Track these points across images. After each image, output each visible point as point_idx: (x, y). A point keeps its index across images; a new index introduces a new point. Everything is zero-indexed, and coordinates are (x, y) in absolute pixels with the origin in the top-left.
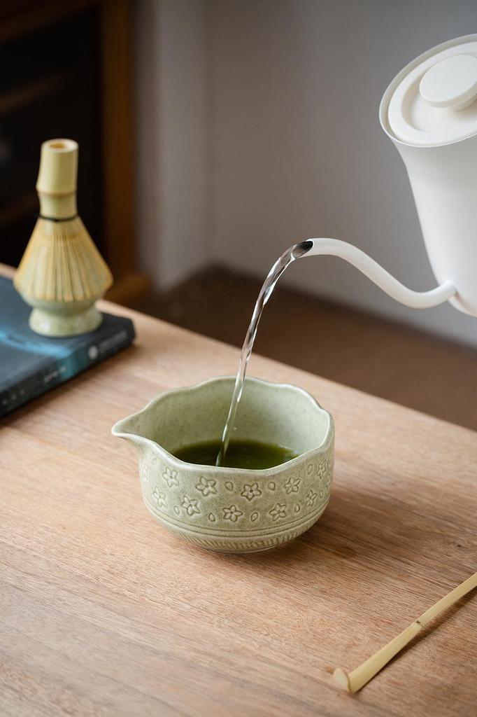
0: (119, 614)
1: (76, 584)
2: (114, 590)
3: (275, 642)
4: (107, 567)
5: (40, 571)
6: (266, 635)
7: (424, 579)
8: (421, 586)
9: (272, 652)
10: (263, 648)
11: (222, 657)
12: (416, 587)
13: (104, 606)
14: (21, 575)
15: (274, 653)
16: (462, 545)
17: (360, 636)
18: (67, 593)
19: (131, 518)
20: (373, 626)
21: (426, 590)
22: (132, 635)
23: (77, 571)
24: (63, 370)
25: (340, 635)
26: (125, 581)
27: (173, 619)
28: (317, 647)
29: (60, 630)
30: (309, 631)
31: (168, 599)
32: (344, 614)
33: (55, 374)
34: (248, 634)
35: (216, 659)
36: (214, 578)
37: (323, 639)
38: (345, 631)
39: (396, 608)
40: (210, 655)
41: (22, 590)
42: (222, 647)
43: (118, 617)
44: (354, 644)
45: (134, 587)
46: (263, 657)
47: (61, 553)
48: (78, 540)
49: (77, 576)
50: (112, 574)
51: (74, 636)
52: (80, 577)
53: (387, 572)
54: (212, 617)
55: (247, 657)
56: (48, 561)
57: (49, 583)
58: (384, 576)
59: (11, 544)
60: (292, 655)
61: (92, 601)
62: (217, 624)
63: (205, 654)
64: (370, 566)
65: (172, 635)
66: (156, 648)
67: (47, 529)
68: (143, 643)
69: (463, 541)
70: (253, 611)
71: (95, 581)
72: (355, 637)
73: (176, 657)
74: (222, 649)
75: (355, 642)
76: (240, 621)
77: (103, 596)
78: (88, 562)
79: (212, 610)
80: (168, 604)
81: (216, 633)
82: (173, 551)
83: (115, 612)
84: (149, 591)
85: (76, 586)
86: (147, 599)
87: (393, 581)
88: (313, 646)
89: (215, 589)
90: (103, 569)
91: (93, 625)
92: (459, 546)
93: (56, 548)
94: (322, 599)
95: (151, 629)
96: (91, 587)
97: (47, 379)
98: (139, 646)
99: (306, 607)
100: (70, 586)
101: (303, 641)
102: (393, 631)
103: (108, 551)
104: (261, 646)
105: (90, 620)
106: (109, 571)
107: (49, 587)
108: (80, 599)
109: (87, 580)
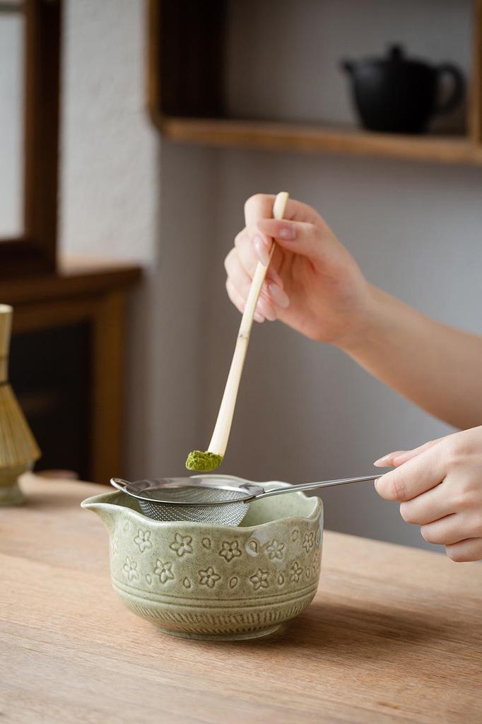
2: (140, 653)
3: (320, 686)
4: (131, 640)
5: (58, 641)
6: (309, 682)
8: (474, 656)
9: (318, 692)
10: (307, 690)
11: (263, 694)
12: (467, 656)
13: (129, 662)
14: (36, 643)
15: (320, 693)
17: (412, 684)
18: (88, 654)
20: (426, 678)
22: (163, 680)
23: (98, 641)
25: (390, 683)
27: (207, 671)
28: (365, 690)
29: (82, 676)
32: (393, 671)
34: (289, 681)
35: (256, 695)
38: (395, 681)
40: (249, 693)
41: (38, 651)
43: (145, 669)
44: (407, 689)
45: (162, 652)
46: (308, 695)
47: (80, 631)
48: (98, 623)
49: (98, 644)
51: (98, 680)
52: (103, 644)
53: (436, 647)
55: (291, 695)
56: (66, 635)
58: (432, 649)
59: (25, 624)
60: (340, 694)
61: (117, 659)
62: (254, 674)
63: (243, 692)
65: (207, 681)
66: (190, 688)
67: (63, 616)
68: (176, 685)
71: (118, 647)
72: (407, 685)
73: (212, 693)
74: (262, 690)
75: (408, 687)
77: (128, 656)
78: (109, 636)
81: (254, 680)
83: (142, 666)
85: (97, 650)
87: (444, 653)
88: (362, 689)
90: (126, 640)
91: (118, 673)
95: (183, 677)
96: (114, 651)
98: (170, 686)
99: (351, 666)
100: (92, 650)
103: (130, 630)
104: (305, 688)
105: (115, 670)
106: (133, 642)
107: (68, 650)
108: (102, 658)
109: (110, 647)
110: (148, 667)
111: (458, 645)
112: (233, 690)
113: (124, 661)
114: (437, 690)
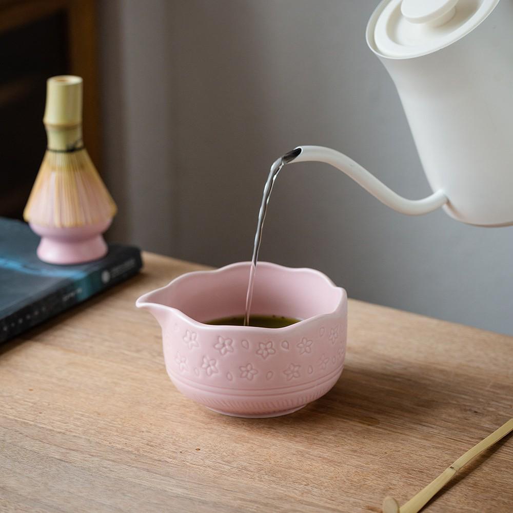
0: (163, 475)
1: (118, 455)
2: (156, 458)
3: (315, 490)
4: (145, 442)
5: (82, 447)
6: (306, 485)
7: (448, 438)
8: (445, 443)
9: (314, 497)
10: (305, 495)
11: (268, 503)
12: (440, 444)
13: (148, 471)
14: (64, 451)
15: (316, 498)
16: (479, 411)
17: (394, 482)
18: (111, 463)
19: (161, 404)
20: (405, 474)
21: (450, 446)
22: (180, 491)
23: (118, 446)
24: (79, 291)
25: (375, 482)
26: (164, 451)
27: (216, 477)
28: (355, 492)
29: (109, 490)
30: (345, 480)
31: (208, 462)
32: (376, 467)
33: (72, 294)
34: (288, 485)
35: (262, 505)
36: (249, 445)
37: (361, 486)
38: (380, 479)
39: (426, 461)
40: (255, 502)
41: (67, 462)
42: (266, 496)
43: (162, 478)
44: (390, 488)
45: (174, 455)
46: (306, 501)
47: (100, 433)
48: (115, 423)
49: (117, 449)
50: (151, 446)
51: (123, 494)
52: (122, 449)
53: (411, 434)
54: (252, 474)
55: (291, 502)
56: (89, 440)
57: (92, 456)
58: (408, 437)
59: (51, 428)
60: (333, 499)
61: (136, 467)
62: (258, 479)
63: (251, 501)
64: (394, 430)
65: (217, 489)
66: (204, 499)
67: (82, 415)
68: (191, 496)
69: (479, 409)
70: (290, 468)
71: (136, 452)
72: (390, 483)
73: (223, 505)
74: (267, 498)
75: (391, 486)
76: (280, 476)
77: (146, 463)
78: (126, 439)
79: (252, 469)
80: (209, 467)
81: (258, 485)
82: (206, 427)
83: (160, 475)
84: (189, 457)
85: (118, 457)
86: (188, 464)
87: (418, 440)
88: (352, 491)
89: (252, 454)
90: (142, 443)
91: (140, 484)
92: (476, 412)
93: (94, 429)
94: (354, 456)
95: (196, 485)
96: (133, 457)
97: (65, 298)
98: (187, 498)
99: (340, 463)
100: (113, 457)
101: (341, 488)
102: (425, 477)
103: (144, 429)
104: (303, 494)
105: (137, 481)
106: (148, 444)
107: (93, 459)
108: (125, 467)
109: (128, 452)
110: (165, 476)
111: (431, 430)
112: (241, 499)
113: (144, 469)
114: (416, 488)
